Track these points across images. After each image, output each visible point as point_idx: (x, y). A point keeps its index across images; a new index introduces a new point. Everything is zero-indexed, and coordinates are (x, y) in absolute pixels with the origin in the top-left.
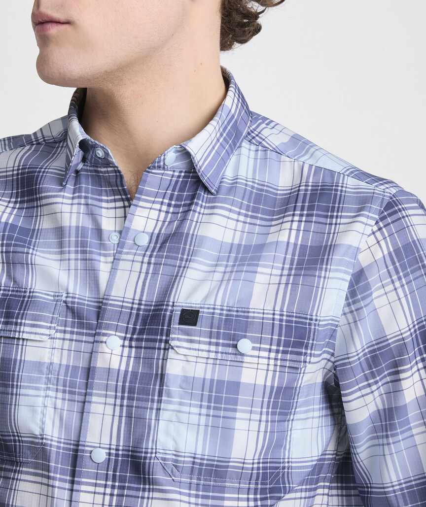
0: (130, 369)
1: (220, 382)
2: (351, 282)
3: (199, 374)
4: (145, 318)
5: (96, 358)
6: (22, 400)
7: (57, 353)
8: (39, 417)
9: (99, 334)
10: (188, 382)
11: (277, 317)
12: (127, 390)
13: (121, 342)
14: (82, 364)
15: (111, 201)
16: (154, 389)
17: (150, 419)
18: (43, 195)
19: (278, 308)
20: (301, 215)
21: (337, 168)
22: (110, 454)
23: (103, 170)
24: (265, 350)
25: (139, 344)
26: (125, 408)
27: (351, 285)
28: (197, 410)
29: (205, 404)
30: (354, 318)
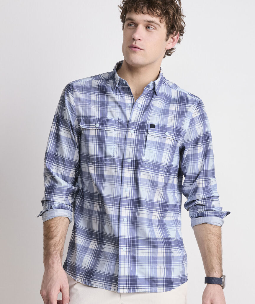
0: (137, 139)
1: (161, 143)
2: (190, 121)
3: (155, 140)
4: (140, 126)
5: (127, 135)
6: (108, 147)
7: (116, 134)
8: (112, 151)
9: (128, 129)
10: (153, 142)
11: (174, 127)
12: (136, 144)
13: (134, 131)
14: (123, 137)
15: (127, 95)
16: (144, 144)
17: (143, 151)
18: (108, 92)
19: (174, 125)
20: (178, 104)
21: (186, 93)
22: (132, 160)
23: (125, 87)
24: (172, 135)
25: (139, 132)
26: (136, 148)
27: (190, 122)
28: (154, 149)
29: (156, 148)
30: (191, 130)
